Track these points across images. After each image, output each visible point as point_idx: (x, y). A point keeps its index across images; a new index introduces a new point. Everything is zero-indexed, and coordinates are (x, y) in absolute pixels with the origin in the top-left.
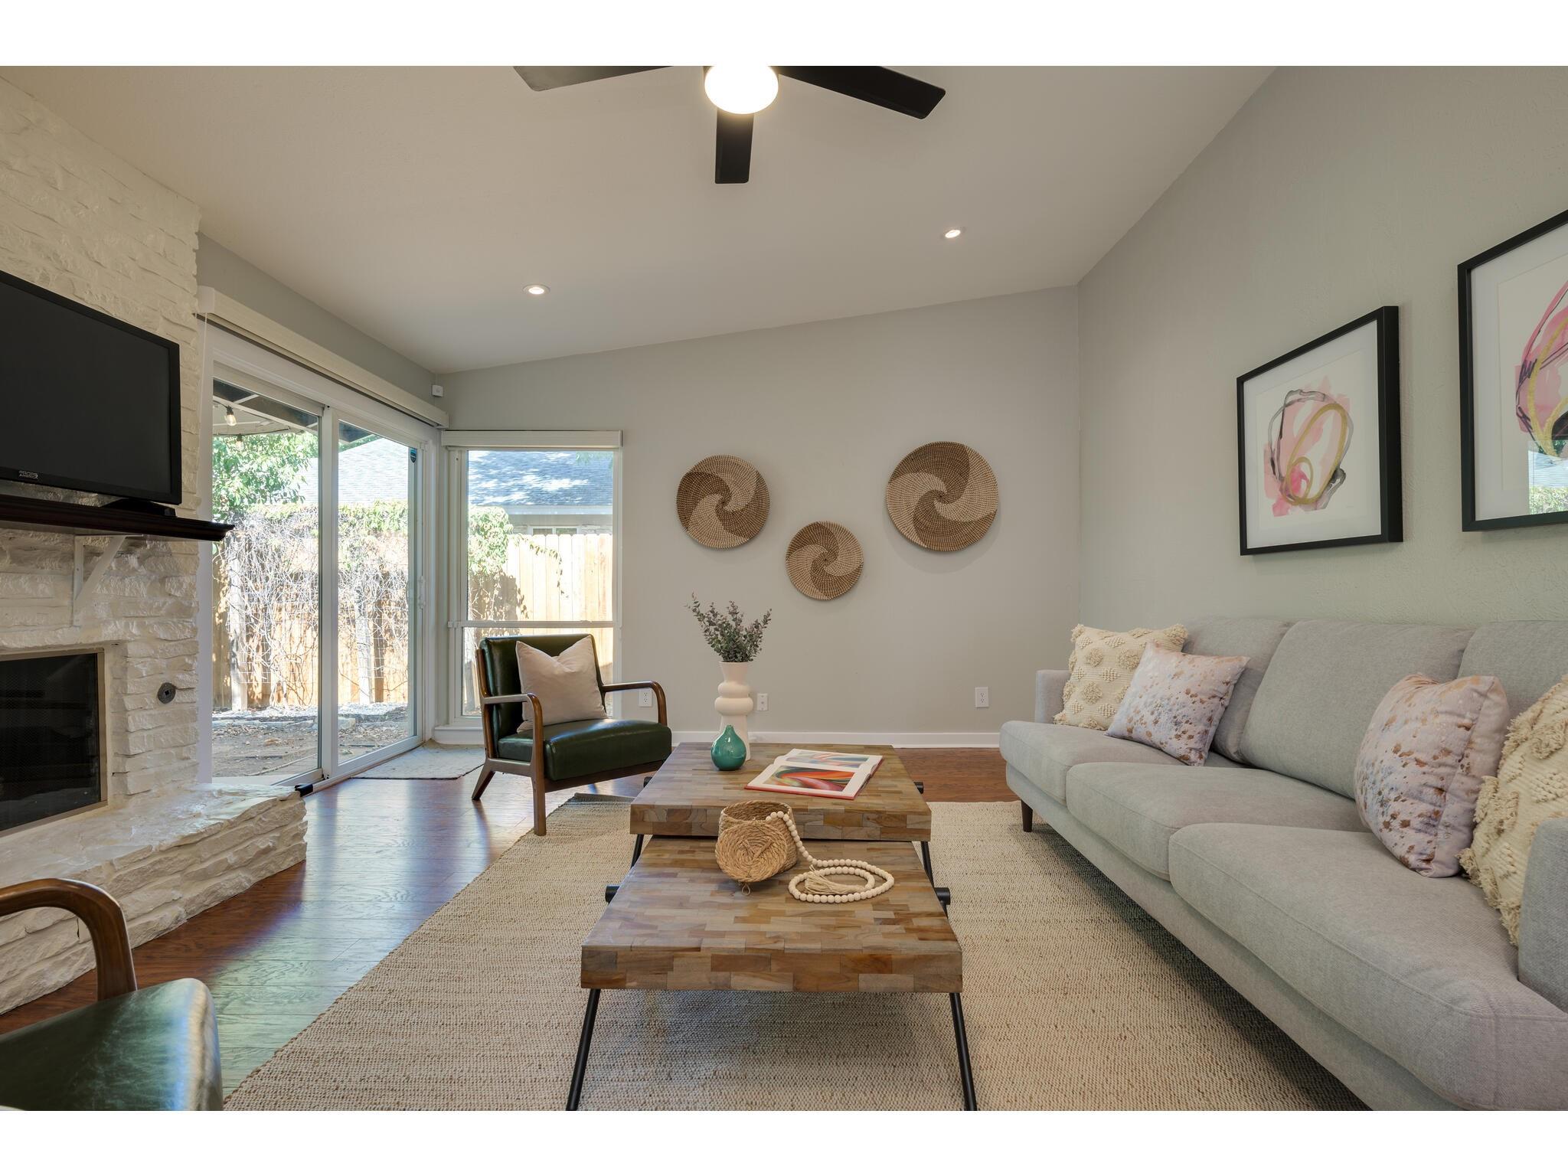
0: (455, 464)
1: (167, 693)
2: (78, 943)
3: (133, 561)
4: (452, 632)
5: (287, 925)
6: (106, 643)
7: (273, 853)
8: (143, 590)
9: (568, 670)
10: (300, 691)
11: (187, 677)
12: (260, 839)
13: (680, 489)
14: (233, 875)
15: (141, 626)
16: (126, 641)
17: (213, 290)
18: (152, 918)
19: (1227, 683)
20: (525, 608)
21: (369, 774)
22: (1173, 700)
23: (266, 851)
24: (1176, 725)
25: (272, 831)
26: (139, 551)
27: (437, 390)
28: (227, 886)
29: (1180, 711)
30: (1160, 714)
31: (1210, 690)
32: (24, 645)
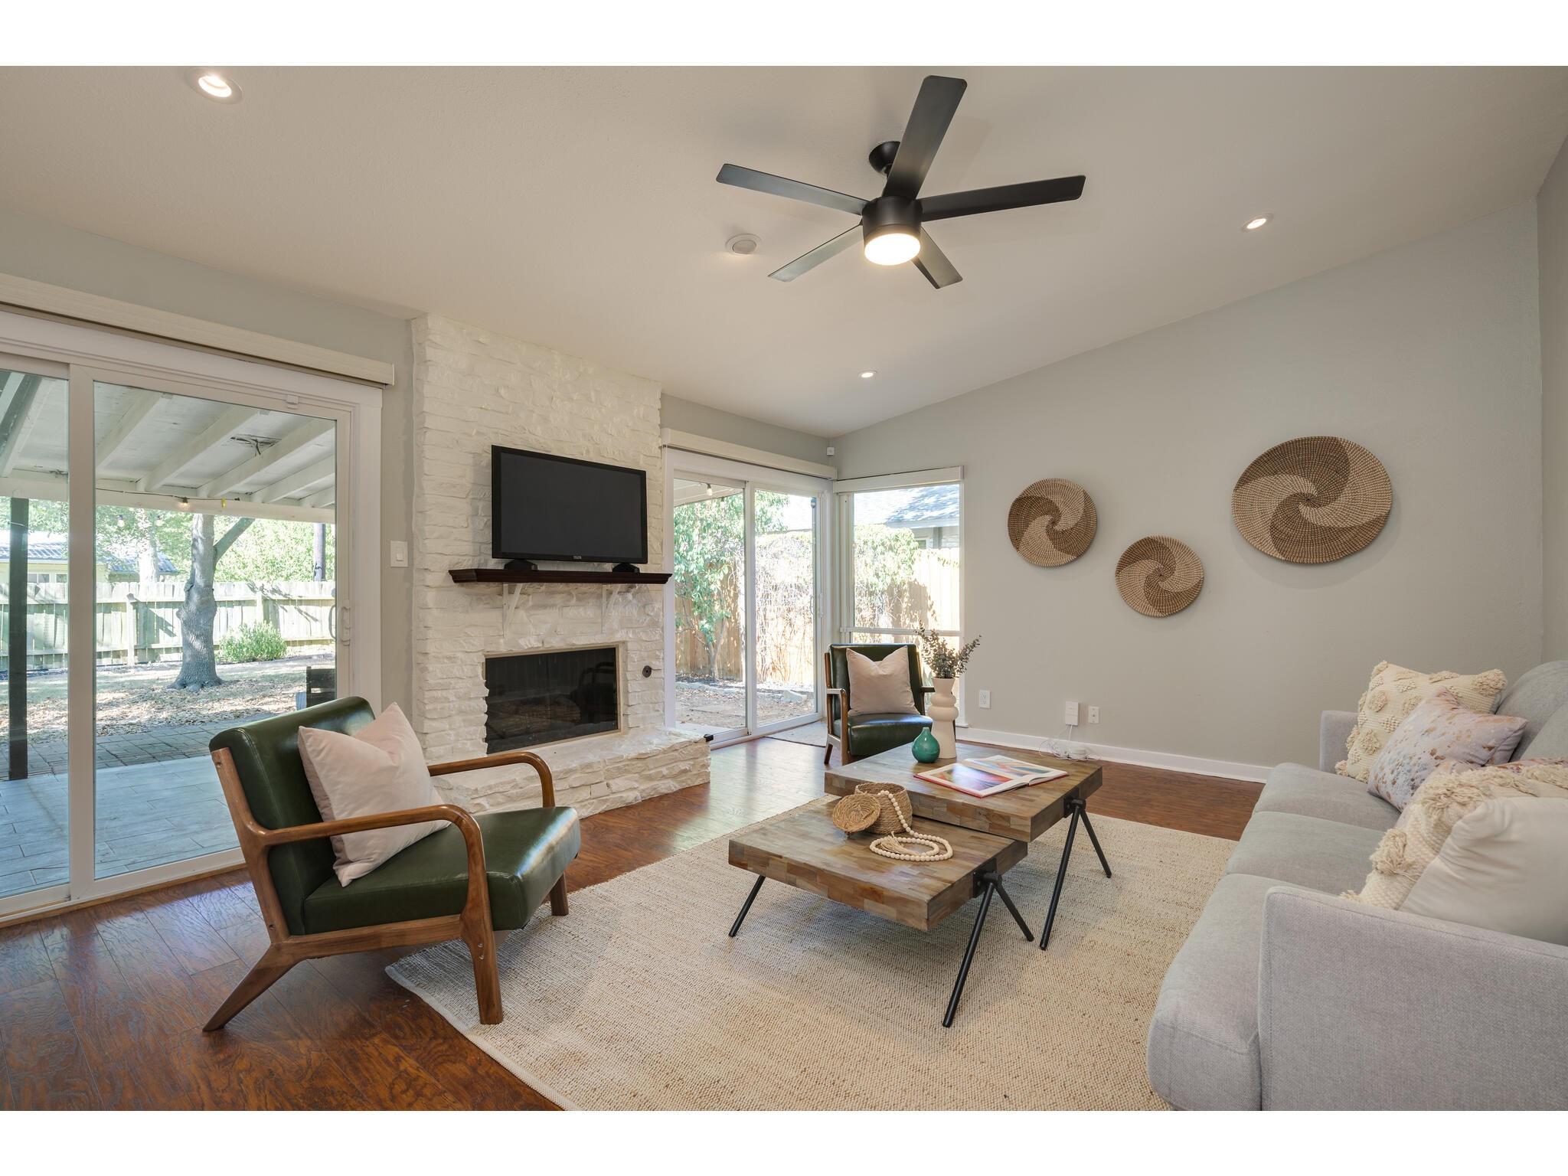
0: (844, 505)
1: (647, 671)
2: (590, 799)
3: (630, 596)
4: (843, 634)
5: (698, 820)
6: (619, 642)
7: (689, 773)
8: (635, 612)
9: (881, 672)
10: (783, 670)
11: (658, 663)
12: (682, 763)
13: (1010, 514)
14: (666, 781)
15: (634, 633)
16: (627, 642)
17: (669, 430)
18: (624, 795)
19: (1490, 748)
20: (934, 612)
21: (776, 736)
22: (1415, 759)
23: (685, 771)
24: (1412, 789)
25: (689, 760)
26: (633, 590)
27: (831, 451)
28: (663, 787)
29: (1419, 774)
30: (1398, 774)
31: (1464, 753)
32: (582, 643)
